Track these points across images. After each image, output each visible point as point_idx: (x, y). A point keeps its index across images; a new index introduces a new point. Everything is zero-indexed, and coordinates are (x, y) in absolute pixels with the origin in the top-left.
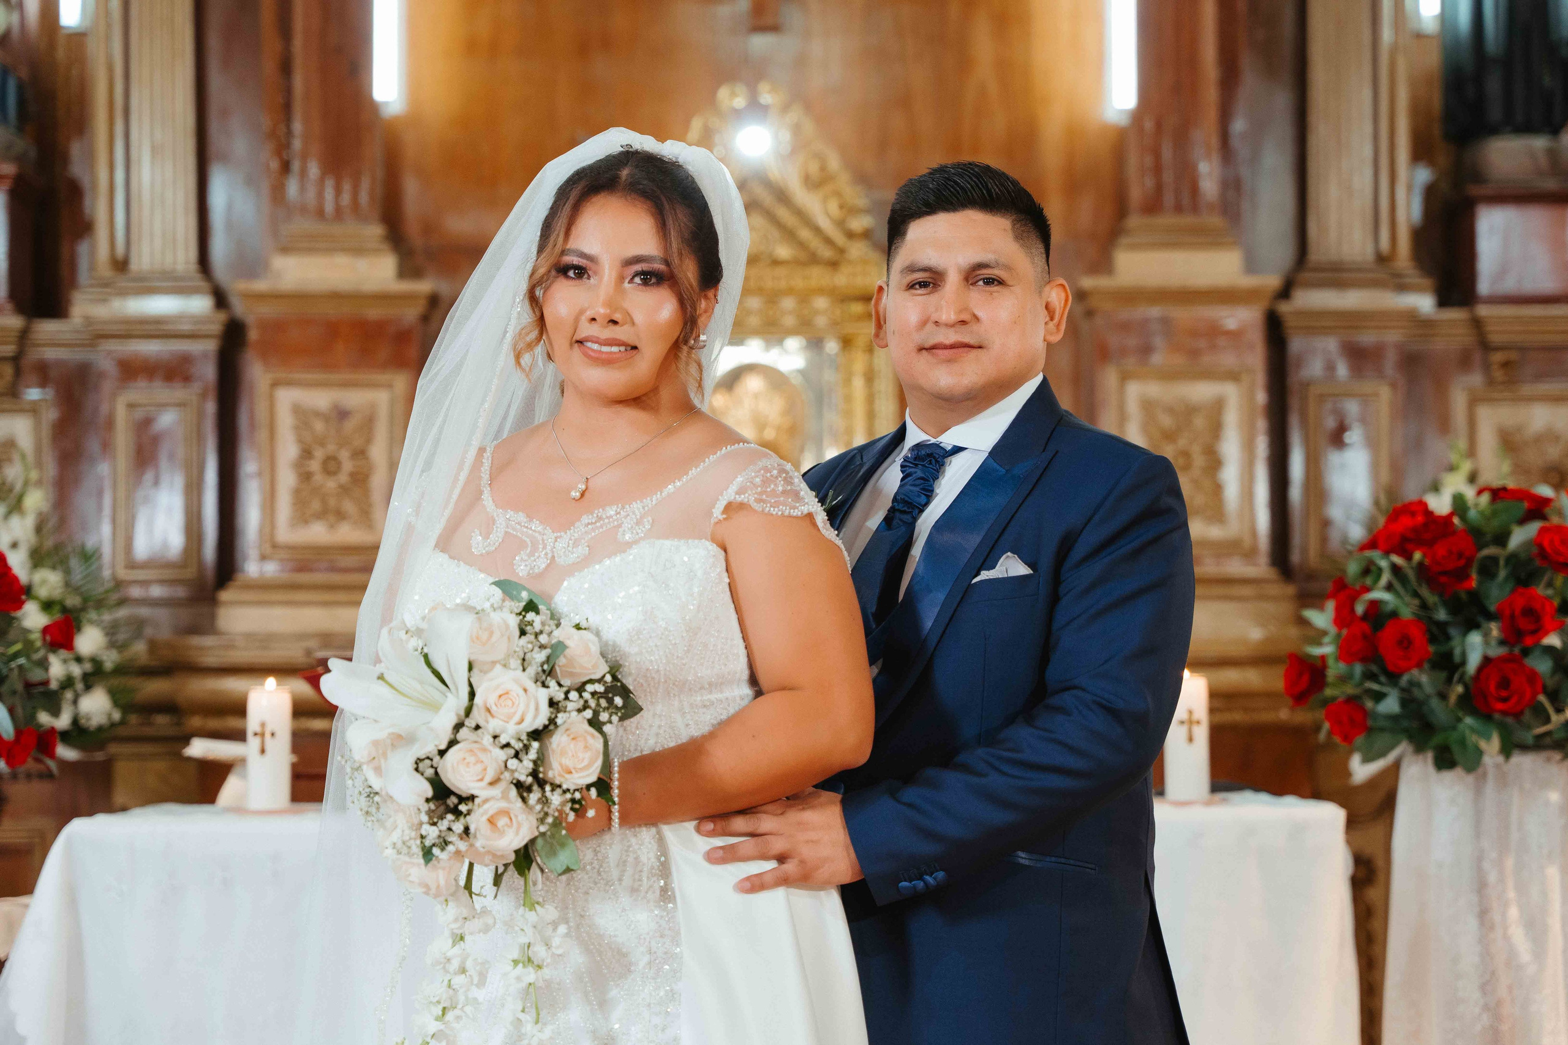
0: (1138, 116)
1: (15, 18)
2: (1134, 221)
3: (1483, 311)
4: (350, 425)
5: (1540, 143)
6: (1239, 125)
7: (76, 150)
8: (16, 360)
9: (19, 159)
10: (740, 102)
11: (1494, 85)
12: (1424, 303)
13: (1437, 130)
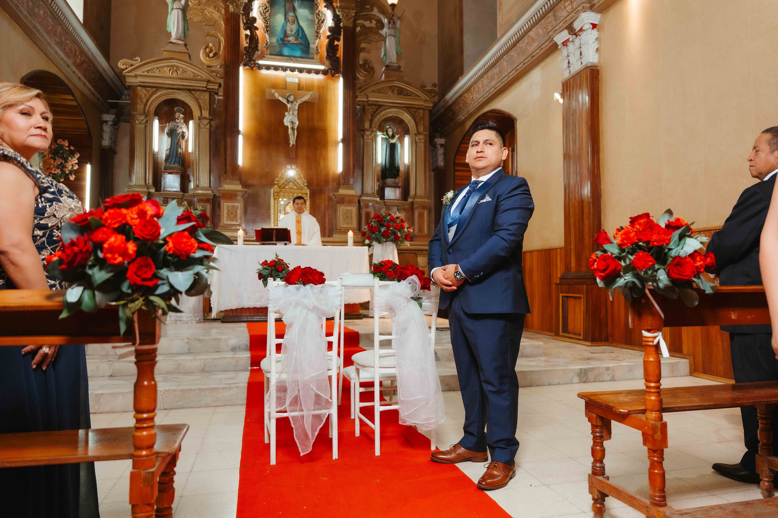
0: (342, 173)
1: (182, 150)
2: (341, 186)
3: (385, 201)
4: (235, 208)
5: (393, 180)
6: (355, 175)
7: (188, 170)
8: (182, 198)
9: (182, 171)
10: (289, 167)
11: (388, 172)
12: (378, 199)
13: (380, 178)
